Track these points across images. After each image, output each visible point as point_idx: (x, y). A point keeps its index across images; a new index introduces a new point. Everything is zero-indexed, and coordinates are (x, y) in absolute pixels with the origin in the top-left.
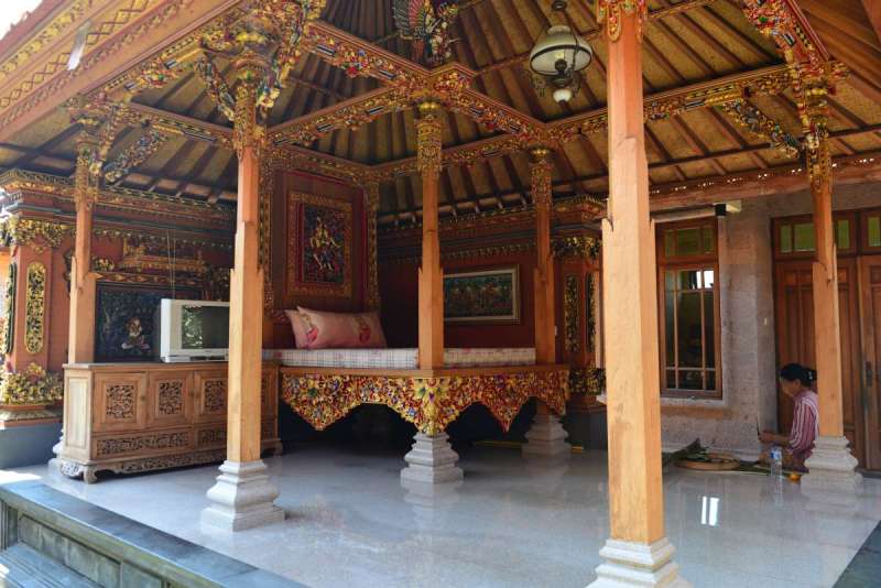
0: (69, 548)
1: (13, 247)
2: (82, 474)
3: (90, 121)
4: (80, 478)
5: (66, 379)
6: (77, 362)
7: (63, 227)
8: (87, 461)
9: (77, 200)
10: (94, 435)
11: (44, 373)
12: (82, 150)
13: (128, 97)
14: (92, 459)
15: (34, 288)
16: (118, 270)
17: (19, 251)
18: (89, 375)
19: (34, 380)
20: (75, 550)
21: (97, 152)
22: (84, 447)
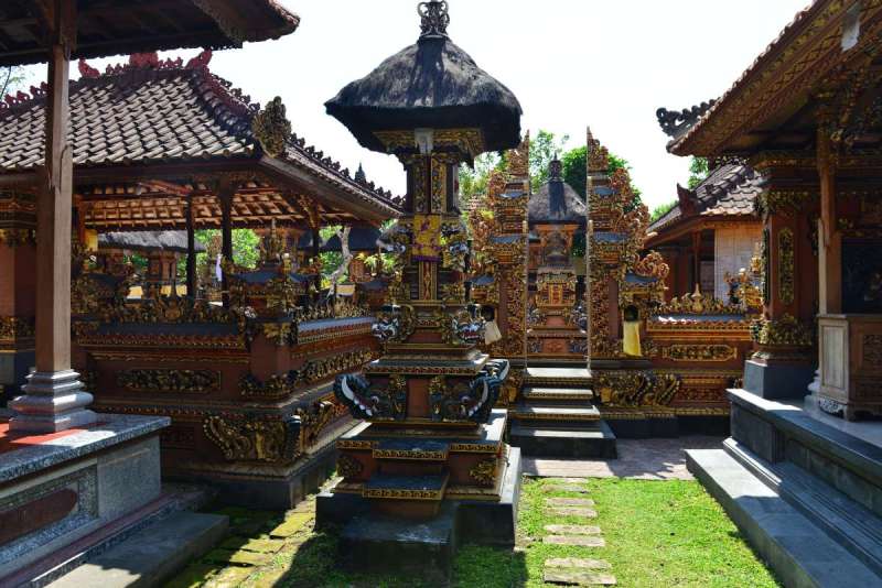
0: (840, 474)
1: (765, 216)
2: (841, 411)
3: (828, 94)
4: (840, 415)
5: (820, 328)
6: (828, 312)
7: (806, 194)
8: (846, 401)
9: (820, 167)
10: (852, 378)
11: (796, 322)
12: (822, 121)
13: (869, 60)
14: (850, 399)
15: (785, 249)
16: (856, 227)
17: (771, 219)
18: (845, 324)
19: (789, 327)
20: (845, 477)
21: (838, 120)
22: (843, 388)
